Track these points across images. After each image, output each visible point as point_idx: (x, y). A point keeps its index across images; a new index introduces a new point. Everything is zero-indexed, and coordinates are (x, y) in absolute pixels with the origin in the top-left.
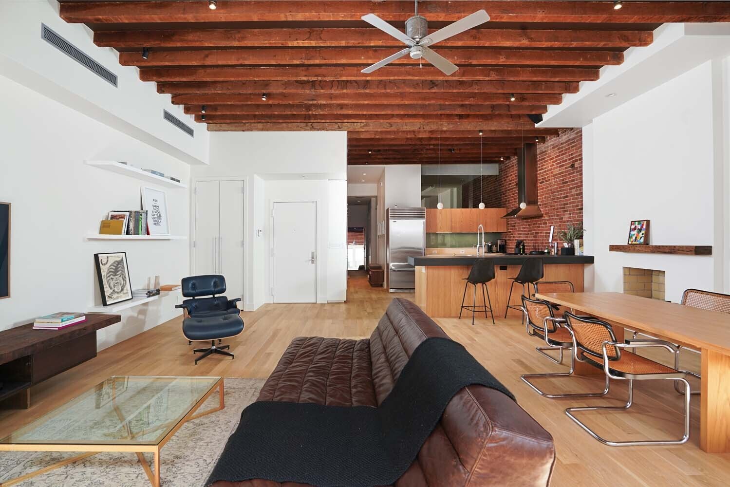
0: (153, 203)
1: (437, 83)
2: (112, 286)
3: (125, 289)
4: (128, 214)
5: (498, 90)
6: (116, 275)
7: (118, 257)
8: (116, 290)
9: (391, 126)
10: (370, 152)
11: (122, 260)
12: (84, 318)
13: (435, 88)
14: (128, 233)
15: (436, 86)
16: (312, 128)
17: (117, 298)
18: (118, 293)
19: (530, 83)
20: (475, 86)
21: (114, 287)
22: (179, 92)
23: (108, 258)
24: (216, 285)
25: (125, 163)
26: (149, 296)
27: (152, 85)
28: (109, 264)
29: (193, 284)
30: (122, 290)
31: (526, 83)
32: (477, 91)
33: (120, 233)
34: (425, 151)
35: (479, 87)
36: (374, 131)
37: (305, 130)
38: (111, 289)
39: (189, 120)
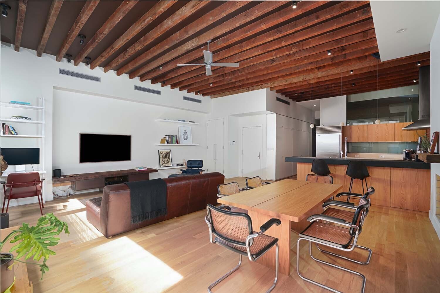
0: (184, 131)
1: (275, 60)
2: (164, 161)
3: (169, 162)
4: (168, 136)
5: (311, 53)
6: (166, 157)
7: (168, 151)
8: (165, 162)
9: (287, 81)
10: (296, 95)
11: (169, 152)
12: (146, 169)
13: (274, 62)
14: (168, 143)
15: (275, 61)
16: (249, 90)
17: (166, 165)
18: (166, 163)
19: (334, 42)
20: (296, 55)
21: (165, 161)
22: (189, 88)
23: (163, 151)
24: (199, 164)
25: (166, 119)
26: (178, 166)
27: (177, 89)
28: (163, 154)
29: (191, 163)
30: (168, 163)
31: (330, 42)
32: (298, 58)
33: (165, 143)
34: (334, 88)
35: (299, 55)
36: (284, 85)
37: (246, 91)
38: (163, 162)
39: (199, 97)
